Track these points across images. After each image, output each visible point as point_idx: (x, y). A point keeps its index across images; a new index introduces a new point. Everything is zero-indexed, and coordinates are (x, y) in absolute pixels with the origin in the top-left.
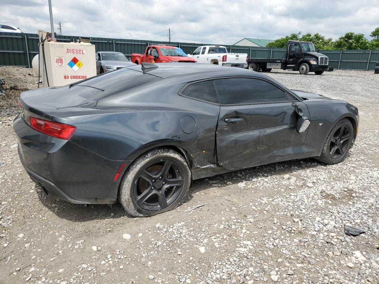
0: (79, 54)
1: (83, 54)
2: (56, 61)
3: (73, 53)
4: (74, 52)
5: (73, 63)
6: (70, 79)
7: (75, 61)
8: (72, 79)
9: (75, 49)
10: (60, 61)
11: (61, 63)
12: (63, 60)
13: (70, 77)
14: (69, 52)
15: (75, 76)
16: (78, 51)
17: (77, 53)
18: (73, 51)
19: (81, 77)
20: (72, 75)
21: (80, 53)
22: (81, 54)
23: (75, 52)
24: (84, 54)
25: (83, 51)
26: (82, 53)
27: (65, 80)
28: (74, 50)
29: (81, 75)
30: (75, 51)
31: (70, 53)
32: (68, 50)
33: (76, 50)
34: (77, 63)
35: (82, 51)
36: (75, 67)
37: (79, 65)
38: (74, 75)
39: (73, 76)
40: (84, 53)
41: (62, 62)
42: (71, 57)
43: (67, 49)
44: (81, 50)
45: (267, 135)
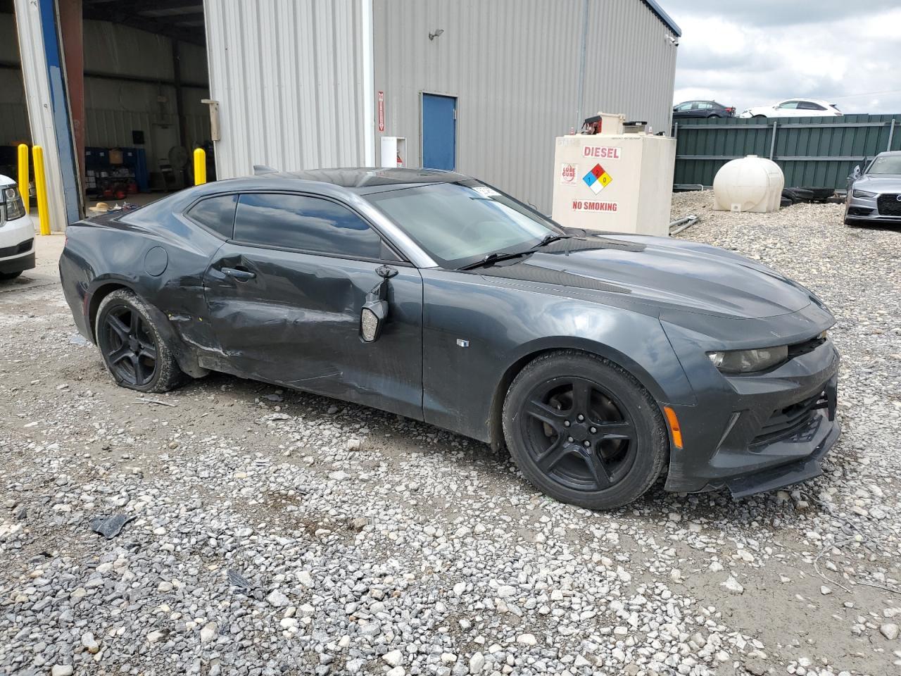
0: (608, 156)
1: (615, 157)
2: (563, 172)
3: (596, 155)
4: (598, 154)
5: (593, 176)
6: (583, 209)
7: (598, 171)
8: (588, 210)
9: (601, 148)
10: (570, 172)
11: (571, 175)
12: (576, 171)
13: (583, 206)
14: (589, 154)
15: (594, 203)
16: (607, 152)
17: (604, 154)
18: (596, 152)
19: (604, 206)
20: (588, 202)
21: (610, 155)
22: (611, 157)
23: (600, 153)
24: (617, 157)
25: (616, 150)
26: (613, 155)
27: (573, 209)
28: (599, 149)
29: (605, 202)
30: (600, 151)
31: (590, 156)
32: (588, 151)
33: (602, 150)
34: (601, 178)
35: (613, 152)
36: (597, 185)
37: (605, 180)
38: (592, 202)
39: (590, 203)
40: (617, 155)
41: (573, 175)
42: (591, 163)
43: (586, 148)
44: (612, 150)
45: (304, 324)
